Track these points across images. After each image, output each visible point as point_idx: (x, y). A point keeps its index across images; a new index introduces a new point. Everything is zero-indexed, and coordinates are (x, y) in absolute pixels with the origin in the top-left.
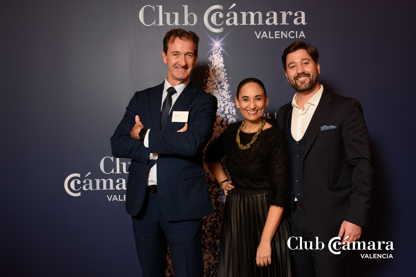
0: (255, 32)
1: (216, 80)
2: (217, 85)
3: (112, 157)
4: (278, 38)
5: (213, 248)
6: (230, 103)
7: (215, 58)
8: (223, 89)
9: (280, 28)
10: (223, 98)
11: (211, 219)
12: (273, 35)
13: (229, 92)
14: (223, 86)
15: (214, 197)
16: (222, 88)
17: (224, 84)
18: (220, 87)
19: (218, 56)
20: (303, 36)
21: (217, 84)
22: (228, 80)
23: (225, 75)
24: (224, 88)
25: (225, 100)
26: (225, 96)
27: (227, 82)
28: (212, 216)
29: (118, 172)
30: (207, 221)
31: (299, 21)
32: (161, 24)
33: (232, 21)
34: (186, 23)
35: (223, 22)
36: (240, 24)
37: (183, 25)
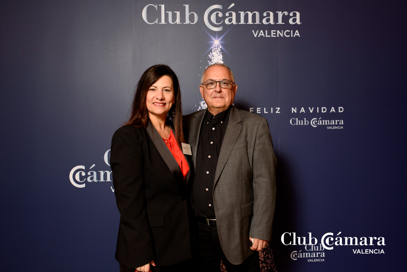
0: (253, 31)
7: (215, 56)
9: (276, 27)
12: (269, 34)
19: (217, 53)
31: (294, 20)
32: (163, 22)
33: (230, 20)
34: (187, 21)
35: (223, 21)
36: (238, 23)
37: (184, 23)
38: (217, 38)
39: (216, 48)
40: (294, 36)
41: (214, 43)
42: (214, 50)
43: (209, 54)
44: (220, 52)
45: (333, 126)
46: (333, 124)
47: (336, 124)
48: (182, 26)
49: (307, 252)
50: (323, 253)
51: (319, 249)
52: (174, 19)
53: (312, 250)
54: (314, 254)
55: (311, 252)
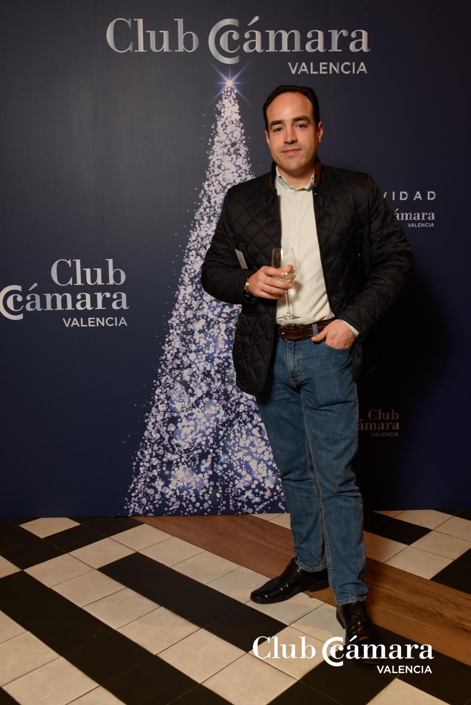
0: (289, 64)
1: (227, 140)
2: (229, 148)
3: (70, 260)
4: (325, 73)
5: (223, 397)
6: (249, 176)
7: (226, 105)
8: (239, 154)
9: (328, 56)
10: (238, 168)
11: (219, 353)
12: (316, 68)
13: (247, 158)
14: (238, 149)
15: (224, 321)
16: (238, 152)
17: (240, 147)
18: (234, 151)
19: (230, 102)
20: (364, 69)
21: (229, 146)
22: (246, 140)
23: (241, 132)
24: (241, 152)
25: (242, 173)
26: (241, 166)
27: (244, 144)
28: (221, 350)
29: (79, 283)
30: (214, 358)
31: (359, 45)
32: (141, 49)
33: (252, 46)
34: (181, 48)
35: (239, 46)
36: (265, 51)
37: (176, 51)
38: (230, 77)
39: (229, 94)
40: (358, 73)
41: (225, 85)
42: (226, 96)
43: (218, 103)
44: (235, 99)
45: (417, 222)
46: (418, 219)
47: (423, 219)
48: (173, 55)
49: (372, 422)
50: (396, 424)
51: (390, 417)
52: (159, 43)
53: (380, 419)
54: (383, 424)
55: (377, 422)
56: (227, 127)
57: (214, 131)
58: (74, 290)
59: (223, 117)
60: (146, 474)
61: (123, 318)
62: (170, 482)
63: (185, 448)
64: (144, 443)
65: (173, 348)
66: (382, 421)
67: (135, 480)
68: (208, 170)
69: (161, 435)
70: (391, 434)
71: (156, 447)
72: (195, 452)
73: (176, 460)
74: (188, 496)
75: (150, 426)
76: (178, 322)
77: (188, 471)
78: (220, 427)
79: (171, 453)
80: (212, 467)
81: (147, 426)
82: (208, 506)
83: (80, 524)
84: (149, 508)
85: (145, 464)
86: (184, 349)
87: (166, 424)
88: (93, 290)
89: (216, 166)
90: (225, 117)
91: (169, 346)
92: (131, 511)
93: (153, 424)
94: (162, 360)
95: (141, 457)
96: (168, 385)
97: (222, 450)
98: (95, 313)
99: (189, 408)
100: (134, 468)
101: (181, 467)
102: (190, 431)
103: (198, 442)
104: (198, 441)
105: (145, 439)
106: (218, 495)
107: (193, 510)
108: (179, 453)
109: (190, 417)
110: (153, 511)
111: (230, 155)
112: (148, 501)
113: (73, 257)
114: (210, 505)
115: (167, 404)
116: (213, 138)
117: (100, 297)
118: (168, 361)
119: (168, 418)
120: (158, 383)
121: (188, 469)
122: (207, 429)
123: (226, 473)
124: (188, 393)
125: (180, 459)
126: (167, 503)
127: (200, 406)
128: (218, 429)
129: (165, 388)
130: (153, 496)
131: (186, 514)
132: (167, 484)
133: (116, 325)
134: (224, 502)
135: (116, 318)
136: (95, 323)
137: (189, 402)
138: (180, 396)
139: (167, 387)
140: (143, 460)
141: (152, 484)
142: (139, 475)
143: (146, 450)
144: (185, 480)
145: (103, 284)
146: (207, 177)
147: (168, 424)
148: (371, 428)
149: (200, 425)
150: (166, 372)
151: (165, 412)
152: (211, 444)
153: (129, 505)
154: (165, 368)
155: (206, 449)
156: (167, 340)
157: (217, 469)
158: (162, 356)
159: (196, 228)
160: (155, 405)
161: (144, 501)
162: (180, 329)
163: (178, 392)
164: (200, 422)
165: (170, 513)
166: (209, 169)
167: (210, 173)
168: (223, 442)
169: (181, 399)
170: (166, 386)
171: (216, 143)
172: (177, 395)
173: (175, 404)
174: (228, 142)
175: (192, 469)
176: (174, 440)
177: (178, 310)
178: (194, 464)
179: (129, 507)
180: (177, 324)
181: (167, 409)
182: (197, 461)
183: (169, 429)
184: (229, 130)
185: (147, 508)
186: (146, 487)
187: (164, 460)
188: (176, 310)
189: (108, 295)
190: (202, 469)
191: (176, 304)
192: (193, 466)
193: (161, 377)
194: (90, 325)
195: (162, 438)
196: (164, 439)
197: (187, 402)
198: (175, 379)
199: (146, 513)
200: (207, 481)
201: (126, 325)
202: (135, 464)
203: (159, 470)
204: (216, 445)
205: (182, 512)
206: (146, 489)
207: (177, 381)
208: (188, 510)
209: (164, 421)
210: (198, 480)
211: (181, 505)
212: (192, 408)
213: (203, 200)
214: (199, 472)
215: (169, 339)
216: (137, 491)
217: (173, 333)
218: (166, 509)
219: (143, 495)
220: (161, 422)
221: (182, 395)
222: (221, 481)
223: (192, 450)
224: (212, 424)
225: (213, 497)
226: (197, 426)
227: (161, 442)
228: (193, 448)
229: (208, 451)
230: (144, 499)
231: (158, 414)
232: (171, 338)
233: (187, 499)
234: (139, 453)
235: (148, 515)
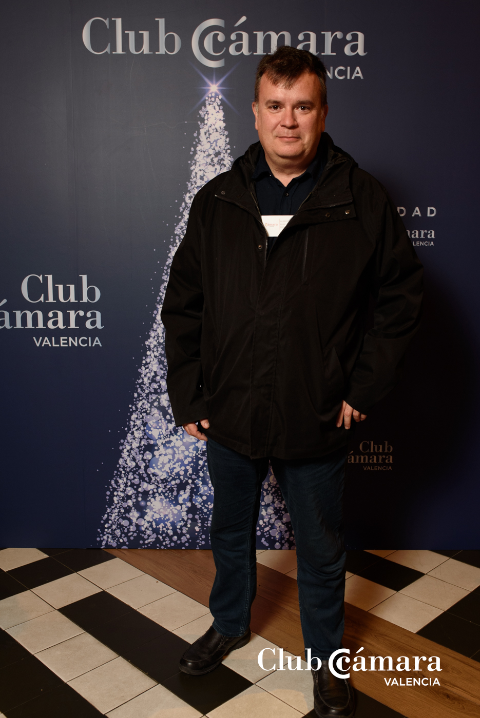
1: (211, 149)
2: (213, 158)
3: (41, 276)
7: (210, 112)
8: (223, 164)
14: (222, 160)
16: (222, 163)
17: (224, 157)
18: (218, 161)
19: (215, 108)
20: (360, 75)
21: (213, 156)
22: (231, 149)
23: (226, 141)
24: (225, 163)
27: (229, 154)
29: (51, 300)
31: (354, 48)
32: (119, 50)
33: (239, 48)
34: (162, 50)
35: (225, 48)
36: (252, 54)
37: (157, 53)
38: (214, 81)
39: (213, 99)
40: (353, 78)
41: (209, 90)
42: (210, 102)
43: (201, 109)
45: (415, 240)
46: (417, 236)
47: (422, 236)
48: (154, 57)
49: (363, 454)
50: (389, 457)
51: (384, 449)
52: (139, 45)
53: (372, 451)
54: (375, 457)
55: (369, 454)
56: (211, 136)
57: (197, 140)
58: (46, 308)
59: (206, 124)
60: (120, 504)
61: (97, 338)
62: (146, 513)
63: (162, 478)
64: (118, 471)
65: (150, 371)
66: (374, 453)
67: (109, 510)
68: (189, 182)
69: (137, 464)
70: (384, 468)
71: (131, 476)
72: (173, 483)
73: (153, 490)
74: (164, 529)
75: (125, 454)
76: (155, 343)
77: (165, 502)
78: (199, 456)
79: (147, 482)
80: (190, 499)
81: (122, 454)
82: (186, 540)
83: (48, 556)
84: (123, 540)
85: (119, 493)
86: (162, 372)
87: (142, 452)
88: (65, 308)
89: (198, 177)
90: (209, 124)
91: (146, 368)
92: (104, 543)
93: (128, 451)
94: (138, 384)
95: (115, 486)
96: (144, 410)
97: (202, 481)
98: (67, 332)
99: (167, 435)
100: (107, 498)
101: (158, 498)
102: (168, 460)
103: (177, 472)
104: (175, 471)
105: (120, 467)
106: (197, 529)
107: (170, 544)
108: (156, 483)
109: (168, 445)
110: (127, 543)
111: (214, 165)
112: (122, 533)
113: (44, 272)
114: (188, 539)
115: (143, 431)
116: (195, 147)
117: (73, 315)
118: (145, 385)
119: (144, 445)
120: (134, 408)
121: (165, 500)
122: (185, 458)
123: (206, 505)
124: (166, 419)
125: (157, 489)
126: (143, 535)
127: (178, 434)
128: (198, 459)
129: (141, 414)
130: (128, 527)
131: (162, 547)
132: (142, 516)
133: (90, 345)
134: (204, 537)
135: (90, 338)
136: (68, 343)
137: (167, 429)
138: (157, 422)
139: (144, 412)
140: (117, 490)
141: (127, 515)
142: (113, 505)
143: (120, 479)
144: (162, 512)
145: (77, 301)
146: (189, 189)
147: (145, 451)
148: (362, 461)
149: (179, 453)
150: (142, 396)
151: (141, 439)
152: (190, 474)
153: (102, 537)
154: (141, 392)
155: (184, 479)
156: (144, 362)
157: (196, 501)
158: (139, 380)
159: (177, 244)
160: (130, 432)
161: (118, 532)
162: (158, 351)
163: (155, 418)
164: (178, 451)
165: (146, 546)
166: (191, 180)
167: (192, 185)
168: (203, 472)
169: (158, 426)
170: (142, 411)
171: (199, 153)
172: (154, 421)
173: (151, 431)
174: (211, 152)
175: (169, 501)
176: (151, 469)
177: (156, 331)
178: (172, 495)
179: (102, 539)
180: (155, 346)
181: (143, 436)
182: (175, 492)
183: (145, 458)
184: (212, 139)
185: (121, 541)
186: (120, 518)
187: (140, 490)
188: (153, 330)
189: (82, 313)
190: (181, 500)
191: (154, 324)
192: (170, 498)
193: (138, 402)
194: (62, 345)
195: (138, 467)
196: (140, 468)
197: (164, 429)
198: (152, 404)
199: (120, 546)
200: (185, 513)
201: (101, 345)
202: (108, 493)
203: (134, 501)
204: (196, 475)
205: (158, 545)
206: (121, 520)
207: (155, 407)
208: (164, 544)
209: (140, 449)
210: (176, 512)
211: (157, 538)
212: (170, 435)
213: (184, 213)
214: (177, 503)
215: (146, 362)
216: (110, 522)
217: (150, 355)
218: (141, 542)
219: (117, 527)
220: (137, 449)
221: (160, 421)
222: (200, 513)
223: (169, 480)
224: (191, 453)
225: (191, 531)
226: (176, 455)
227: (137, 471)
228: (171, 478)
229: (187, 481)
230: (118, 531)
231: (133, 440)
232: (148, 360)
233: (163, 532)
234: (113, 482)
235: (122, 548)
